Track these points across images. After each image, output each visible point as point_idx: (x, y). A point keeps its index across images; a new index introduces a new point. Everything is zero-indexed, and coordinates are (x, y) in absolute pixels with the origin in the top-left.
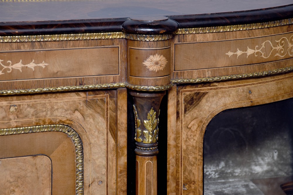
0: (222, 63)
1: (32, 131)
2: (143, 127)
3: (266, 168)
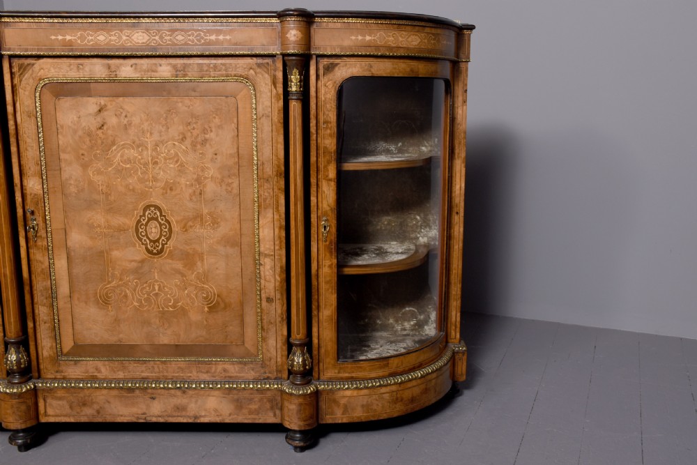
0: (347, 43)
1: (223, 81)
2: (292, 82)
3: (429, 148)
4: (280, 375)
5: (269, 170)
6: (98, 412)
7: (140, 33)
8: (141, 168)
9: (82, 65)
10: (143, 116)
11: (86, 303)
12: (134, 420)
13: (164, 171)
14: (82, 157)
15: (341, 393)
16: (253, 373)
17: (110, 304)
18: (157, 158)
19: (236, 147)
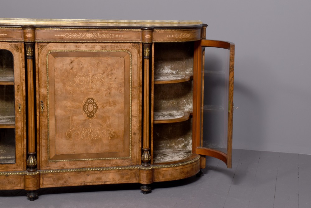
0: (165, 38)
1: (120, 52)
2: (146, 52)
3: (189, 72)
4: (138, 163)
5: (136, 84)
6: (65, 182)
7: (90, 34)
8: (86, 84)
9: (66, 45)
10: (88, 64)
11: (61, 137)
12: (80, 185)
13: (95, 85)
14: (64, 80)
15: (162, 169)
16: (127, 163)
17: (71, 138)
18: (93, 80)
19: (124, 76)
